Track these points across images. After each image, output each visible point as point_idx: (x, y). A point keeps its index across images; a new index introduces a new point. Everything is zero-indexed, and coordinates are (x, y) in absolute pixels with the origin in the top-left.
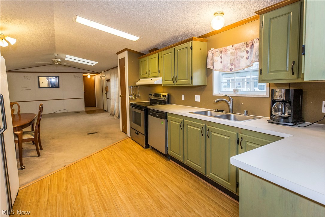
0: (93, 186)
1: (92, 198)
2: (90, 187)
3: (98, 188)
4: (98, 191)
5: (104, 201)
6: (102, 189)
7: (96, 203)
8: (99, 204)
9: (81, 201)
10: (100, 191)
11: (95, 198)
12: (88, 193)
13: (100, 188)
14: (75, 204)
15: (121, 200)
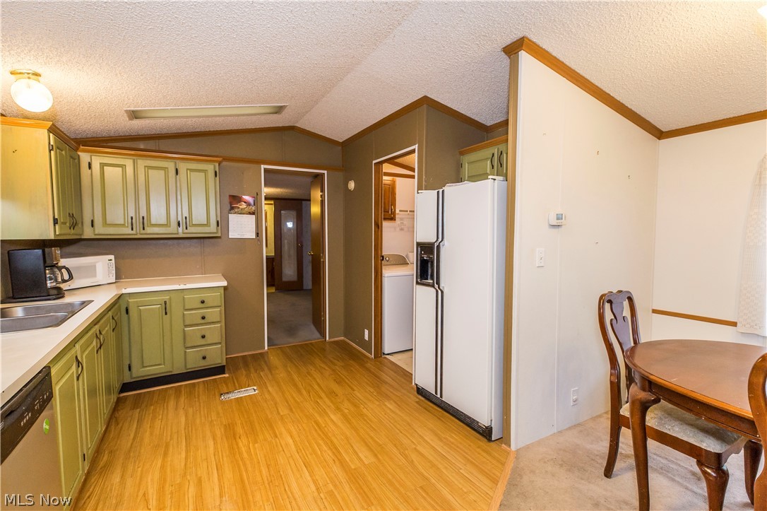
1: (342, 437)
3: (336, 457)
4: (334, 451)
5: (320, 433)
7: (333, 431)
8: (328, 430)
9: (361, 434)
10: (331, 450)
11: (336, 438)
12: (355, 448)
13: (332, 457)
14: (368, 431)
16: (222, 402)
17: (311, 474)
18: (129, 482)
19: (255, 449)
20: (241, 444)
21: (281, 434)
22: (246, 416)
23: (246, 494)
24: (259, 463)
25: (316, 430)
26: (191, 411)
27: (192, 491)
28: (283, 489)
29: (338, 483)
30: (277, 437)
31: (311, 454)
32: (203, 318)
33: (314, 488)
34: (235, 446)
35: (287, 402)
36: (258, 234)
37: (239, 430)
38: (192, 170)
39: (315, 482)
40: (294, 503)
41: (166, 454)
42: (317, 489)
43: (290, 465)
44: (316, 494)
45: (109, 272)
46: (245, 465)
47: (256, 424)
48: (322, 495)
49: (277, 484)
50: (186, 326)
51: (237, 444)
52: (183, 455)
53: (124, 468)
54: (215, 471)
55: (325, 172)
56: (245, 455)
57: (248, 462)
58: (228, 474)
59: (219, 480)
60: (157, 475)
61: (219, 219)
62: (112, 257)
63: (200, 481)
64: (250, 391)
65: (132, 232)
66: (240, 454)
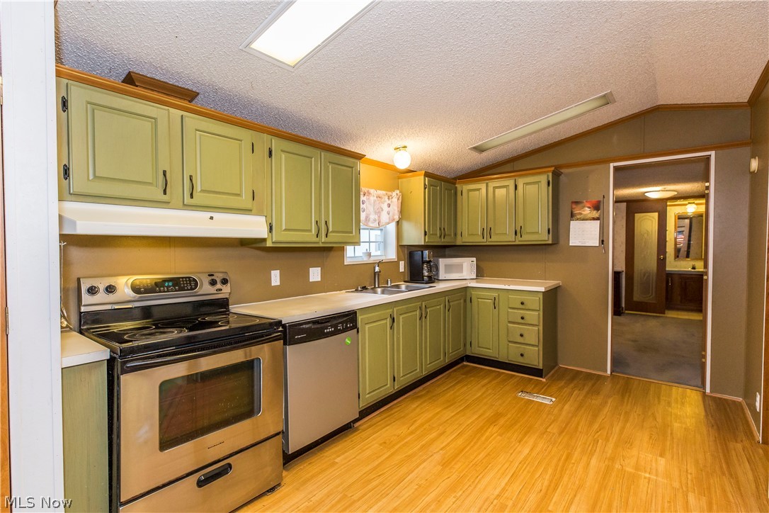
0: (555, 502)
1: (577, 482)
2: (562, 506)
3: (548, 490)
4: (553, 485)
5: (560, 464)
6: (543, 484)
7: (576, 471)
8: (572, 467)
9: (602, 495)
10: (551, 482)
11: (570, 479)
12: (577, 498)
13: (544, 487)
14: (616, 498)
15: (534, 446)
16: (516, 397)
17: (509, 483)
18: (418, 410)
19: (495, 438)
20: (490, 430)
21: (526, 442)
22: (519, 415)
23: (453, 460)
24: (485, 448)
25: (559, 460)
26: (490, 391)
27: (434, 435)
28: (476, 475)
29: (519, 506)
30: (520, 442)
31: (528, 472)
32: (522, 318)
33: (497, 492)
34: (485, 429)
35: (567, 425)
36: (603, 241)
37: (502, 421)
38: (527, 184)
39: (504, 490)
40: (471, 488)
41: (447, 408)
42: (498, 496)
43: (502, 466)
44: (493, 497)
45: (472, 270)
46: (475, 443)
47: (519, 425)
48: (495, 501)
49: (478, 469)
50: (510, 322)
51: (489, 427)
52: (453, 414)
53: (424, 402)
54: (456, 435)
55: (713, 153)
56: (483, 438)
57: (479, 444)
58: (460, 441)
59: (452, 440)
60: (430, 416)
61: (551, 227)
62: (474, 259)
63: (444, 432)
64: (546, 400)
65: (483, 240)
66: (482, 435)
